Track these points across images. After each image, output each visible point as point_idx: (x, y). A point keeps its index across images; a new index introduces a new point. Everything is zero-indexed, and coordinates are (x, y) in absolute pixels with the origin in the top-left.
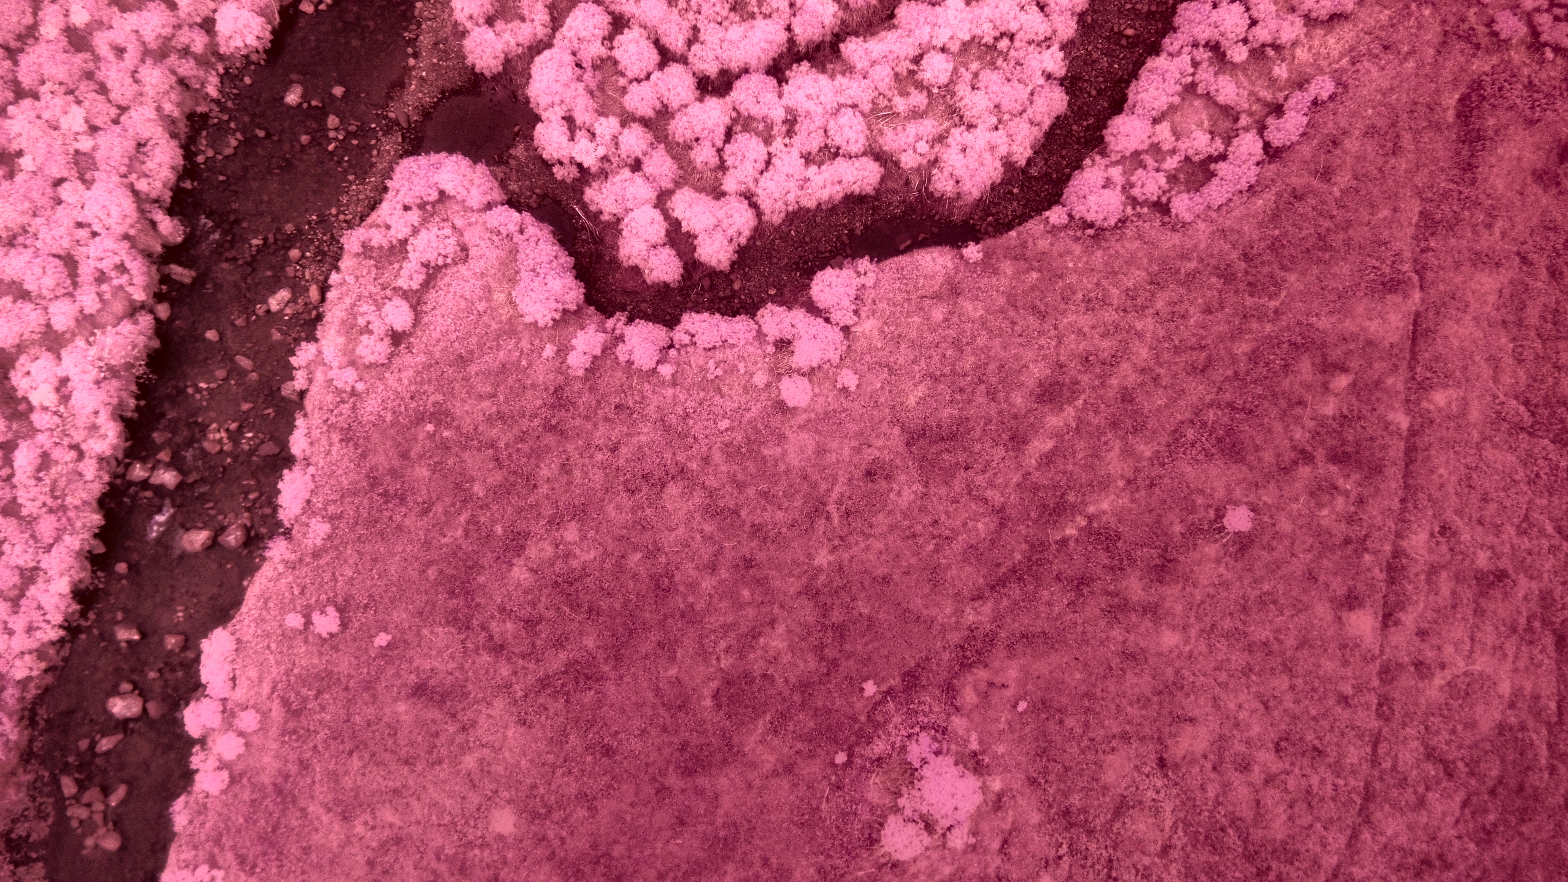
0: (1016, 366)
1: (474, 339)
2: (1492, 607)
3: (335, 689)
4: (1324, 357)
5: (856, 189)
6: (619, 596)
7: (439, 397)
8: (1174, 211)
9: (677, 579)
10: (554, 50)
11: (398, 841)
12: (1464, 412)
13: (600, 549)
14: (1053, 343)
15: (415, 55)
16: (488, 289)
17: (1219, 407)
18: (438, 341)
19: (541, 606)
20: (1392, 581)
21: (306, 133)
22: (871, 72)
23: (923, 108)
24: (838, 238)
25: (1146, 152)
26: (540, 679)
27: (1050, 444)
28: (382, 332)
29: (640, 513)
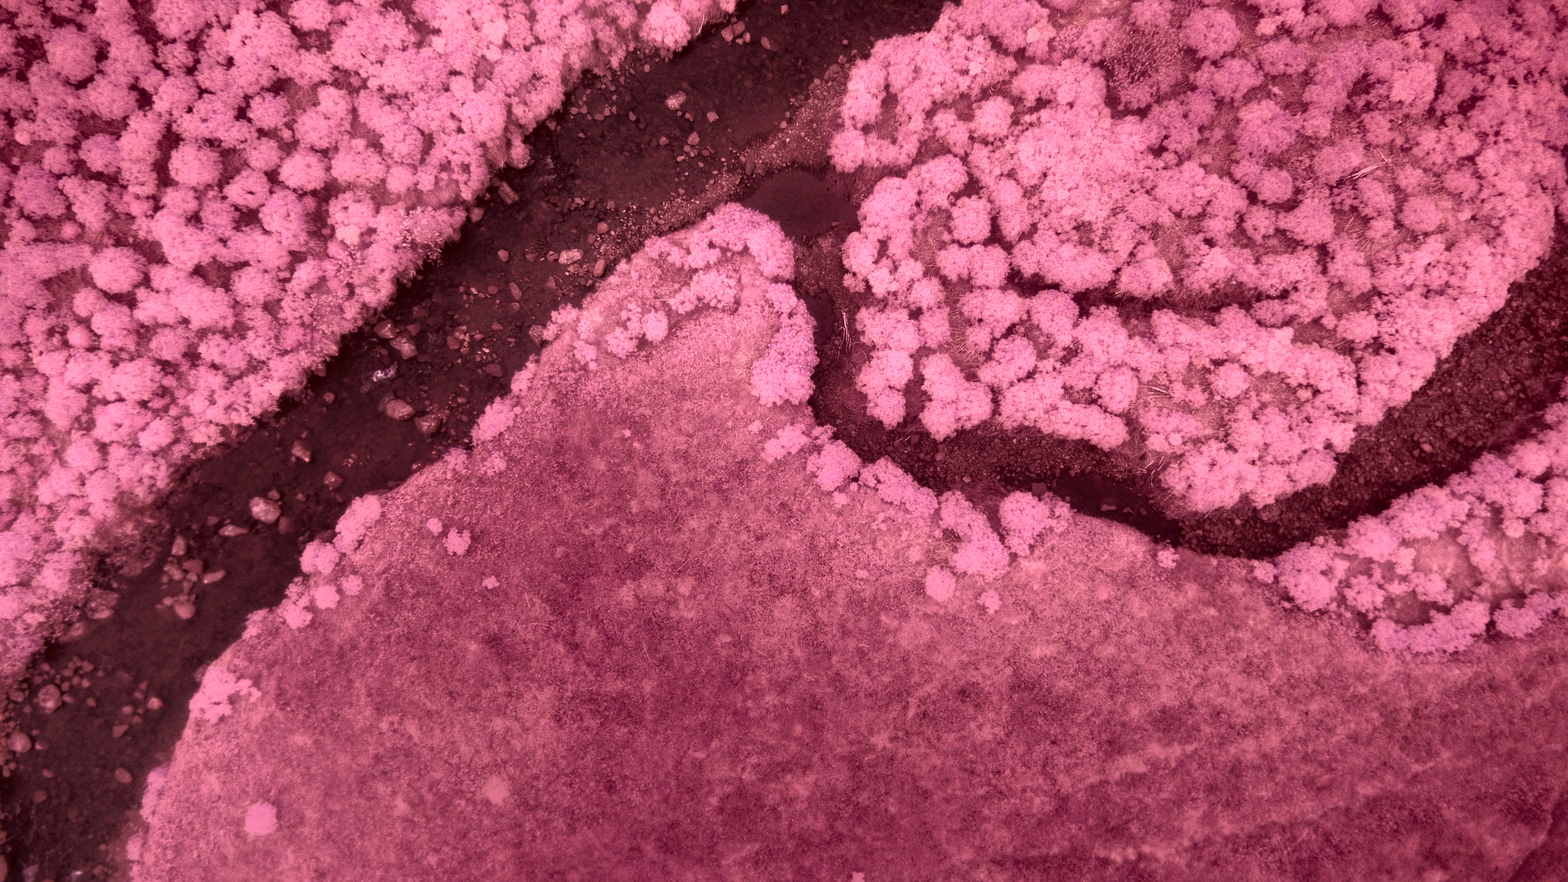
0: (1148, 680)
1: (702, 382)
3: (431, 599)
5: (1095, 440)
6: (693, 663)
7: (648, 412)
8: (1373, 632)
9: (749, 678)
10: (905, 182)
11: (408, 754)
13: (701, 614)
14: (1196, 681)
15: (790, 121)
16: (736, 346)
17: (1316, 830)
18: (674, 366)
19: (626, 632)
21: (668, 137)
22: (1169, 350)
23: (1197, 406)
24: (1052, 467)
25: (1379, 564)
26: (591, 692)
27: (1141, 769)
28: (635, 334)
29: (749, 604)
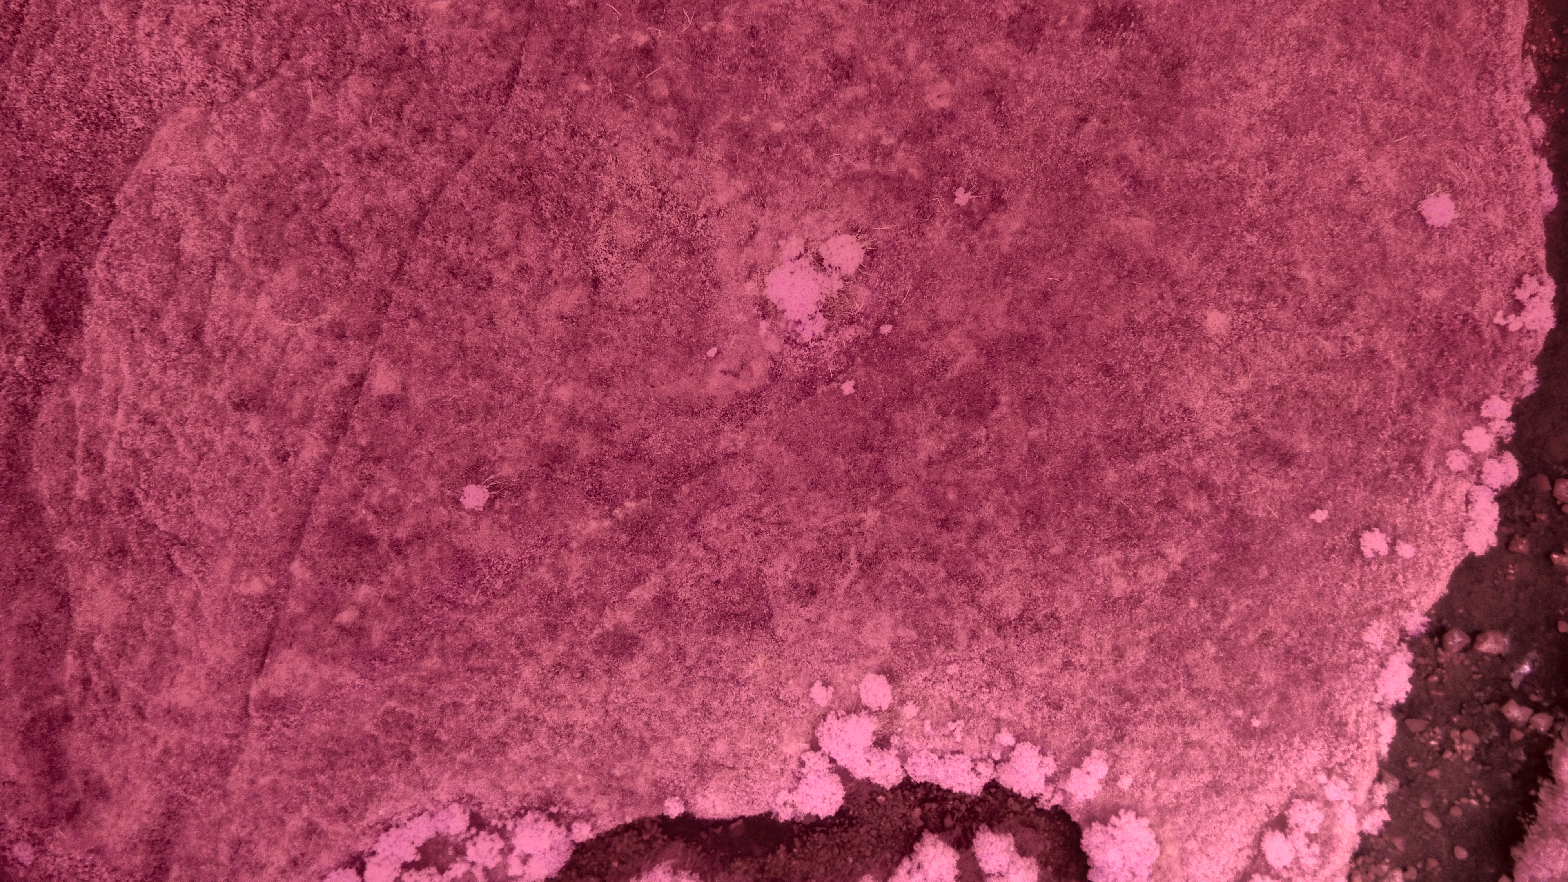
0: (653, 679)
1: (1202, 809)
2: (257, 378)
3: (1369, 474)
4: (357, 642)
6: (1077, 515)
7: (1243, 753)
8: (467, 816)
9: (1018, 521)
11: (1322, 322)
12: (237, 568)
13: (1091, 565)
14: (612, 697)
17: (466, 606)
18: (1239, 814)
19: (1156, 518)
20: (346, 416)
26: (1165, 448)
27: (633, 593)
28: (1296, 833)
29: (1048, 593)
